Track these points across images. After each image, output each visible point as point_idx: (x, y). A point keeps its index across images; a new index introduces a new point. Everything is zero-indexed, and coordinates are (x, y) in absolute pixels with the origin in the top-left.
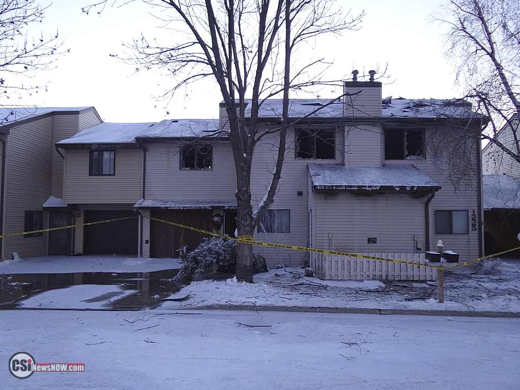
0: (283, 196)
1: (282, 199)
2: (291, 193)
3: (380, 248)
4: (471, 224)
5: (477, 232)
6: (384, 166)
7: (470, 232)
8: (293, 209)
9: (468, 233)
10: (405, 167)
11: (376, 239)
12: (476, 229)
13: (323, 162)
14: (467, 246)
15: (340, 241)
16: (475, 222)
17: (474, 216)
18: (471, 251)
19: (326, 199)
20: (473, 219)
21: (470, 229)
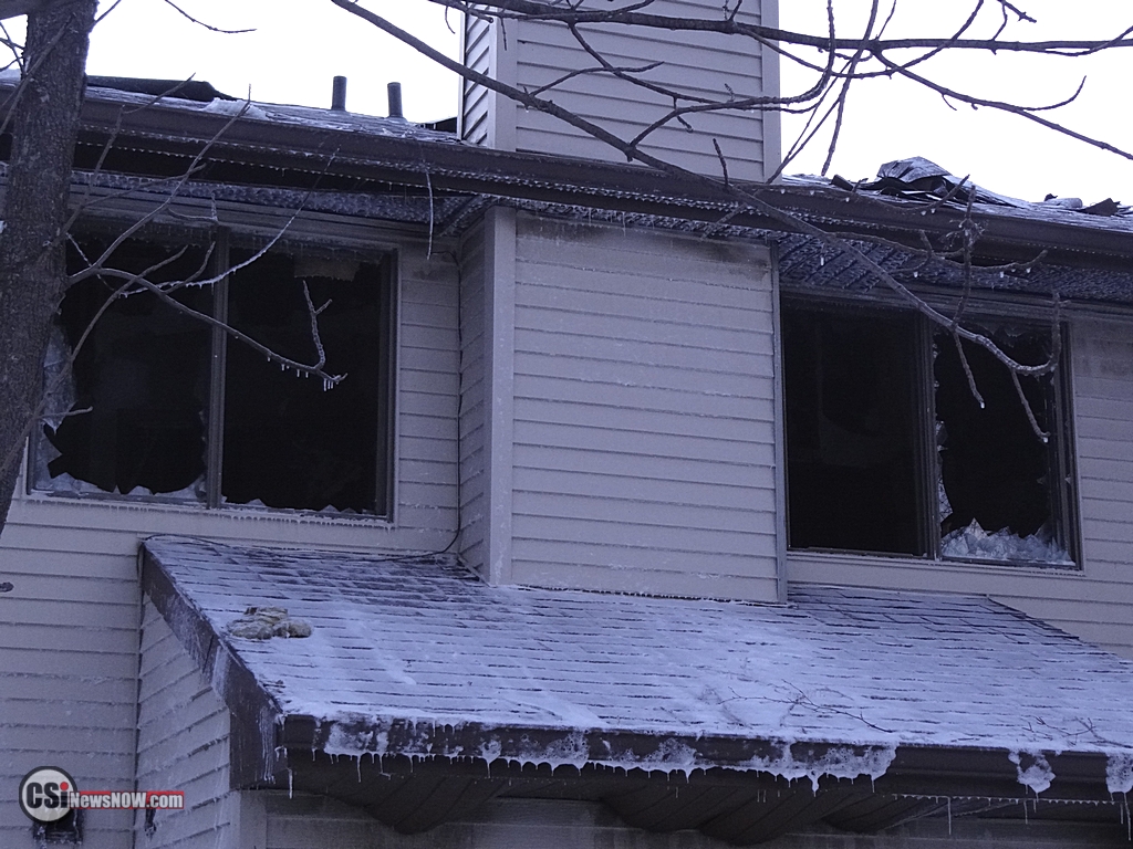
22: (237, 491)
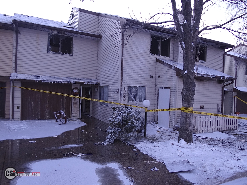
0: (143, 78)
2: (147, 76)
3: (205, 111)
8: (148, 87)
13: (164, 58)
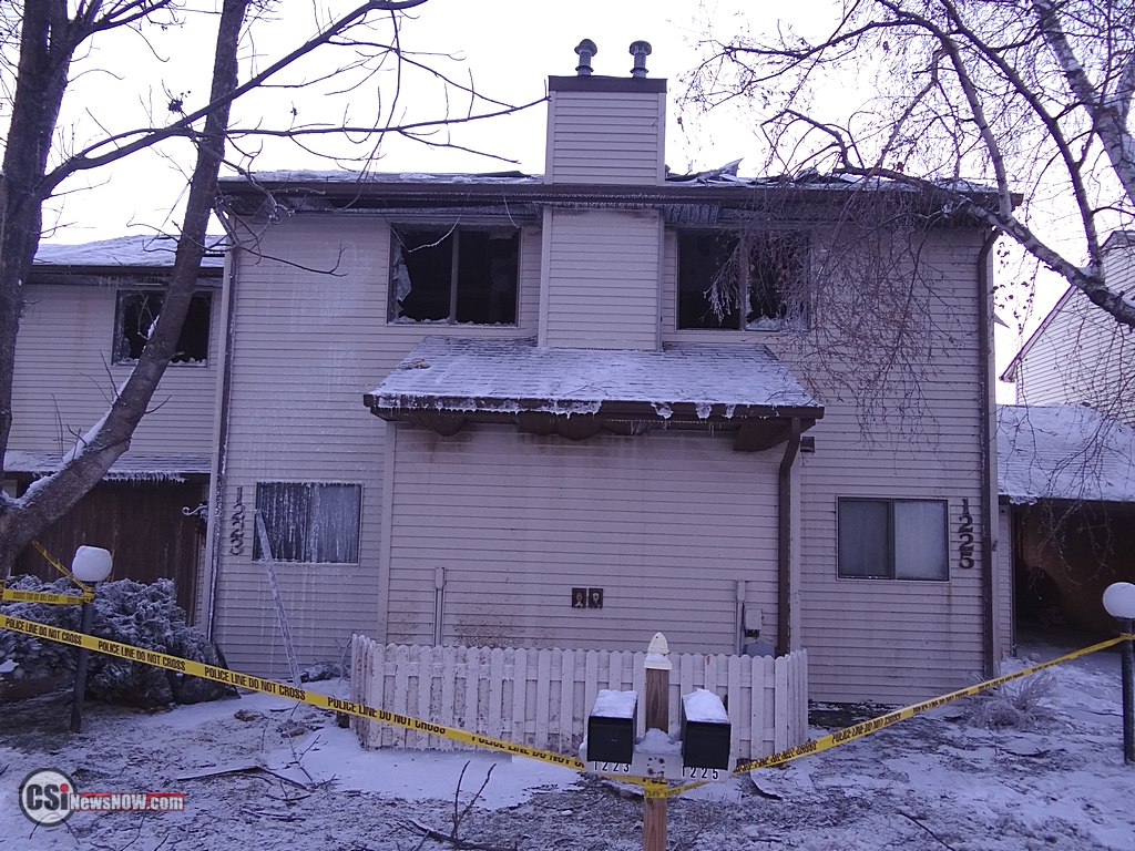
0: (344, 441)
1: (339, 449)
2: (369, 432)
3: (614, 625)
4: (957, 546)
5: (975, 572)
6: (666, 346)
7: (953, 573)
8: (374, 485)
9: (945, 575)
10: (736, 353)
11: (600, 591)
12: (971, 563)
13: (480, 332)
14: (944, 619)
15: (474, 598)
16: (971, 538)
17: (965, 521)
18: (955, 637)
19: (433, 447)
20: (964, 531)
21: (953, 564)
22: (462, 319)
